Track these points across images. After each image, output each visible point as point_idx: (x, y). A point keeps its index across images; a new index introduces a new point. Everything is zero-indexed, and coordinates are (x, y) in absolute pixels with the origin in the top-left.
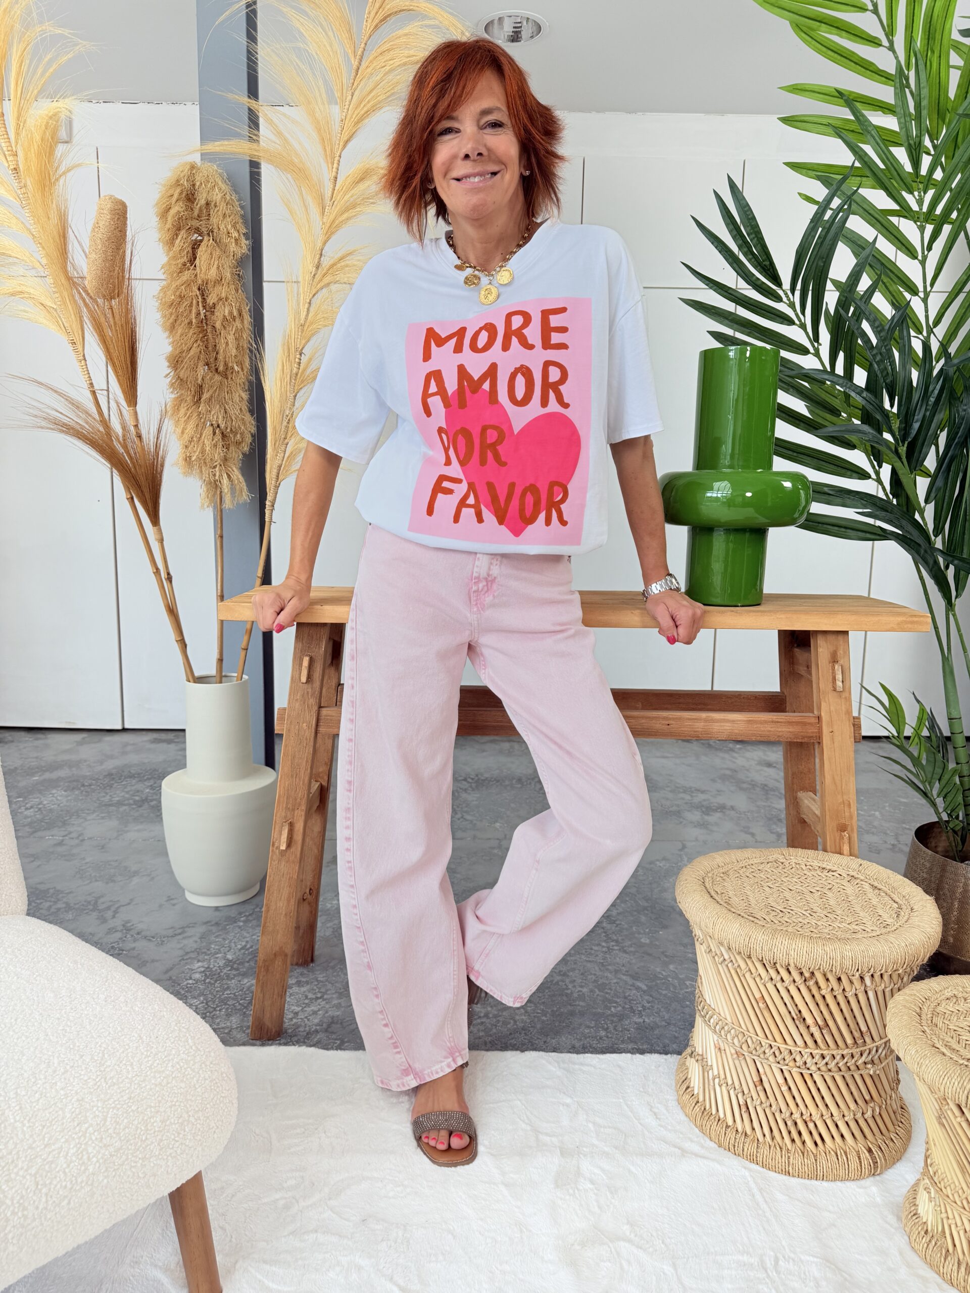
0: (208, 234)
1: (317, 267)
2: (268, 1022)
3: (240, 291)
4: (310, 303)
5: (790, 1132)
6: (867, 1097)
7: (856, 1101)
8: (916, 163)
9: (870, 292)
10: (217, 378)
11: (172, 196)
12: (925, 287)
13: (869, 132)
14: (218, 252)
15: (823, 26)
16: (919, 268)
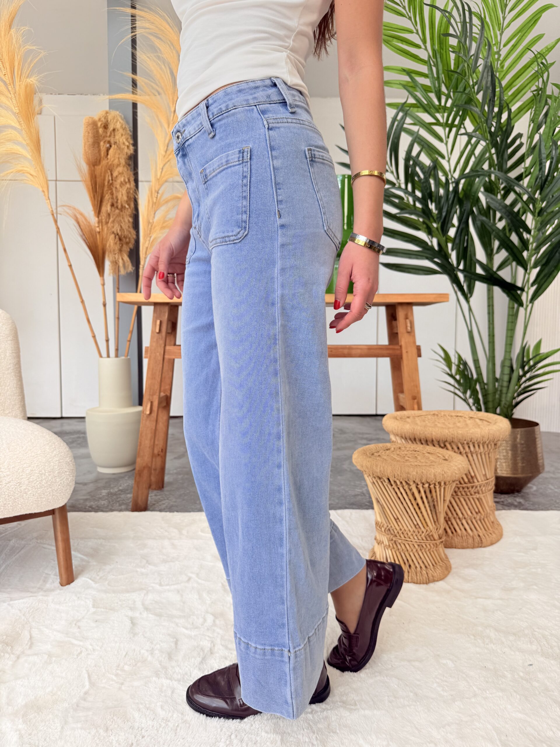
0: (114, 144)
1: (166, 152)
2: (140, 502)
3: (128, 170)
4: (162, 169)
8: (439, 100)
9: (419, 155)
10: (117, 211)
12: (448, 156)
13: (417, 86)
14: (119, 152)
15: (395, 40)
16: (445, 146)
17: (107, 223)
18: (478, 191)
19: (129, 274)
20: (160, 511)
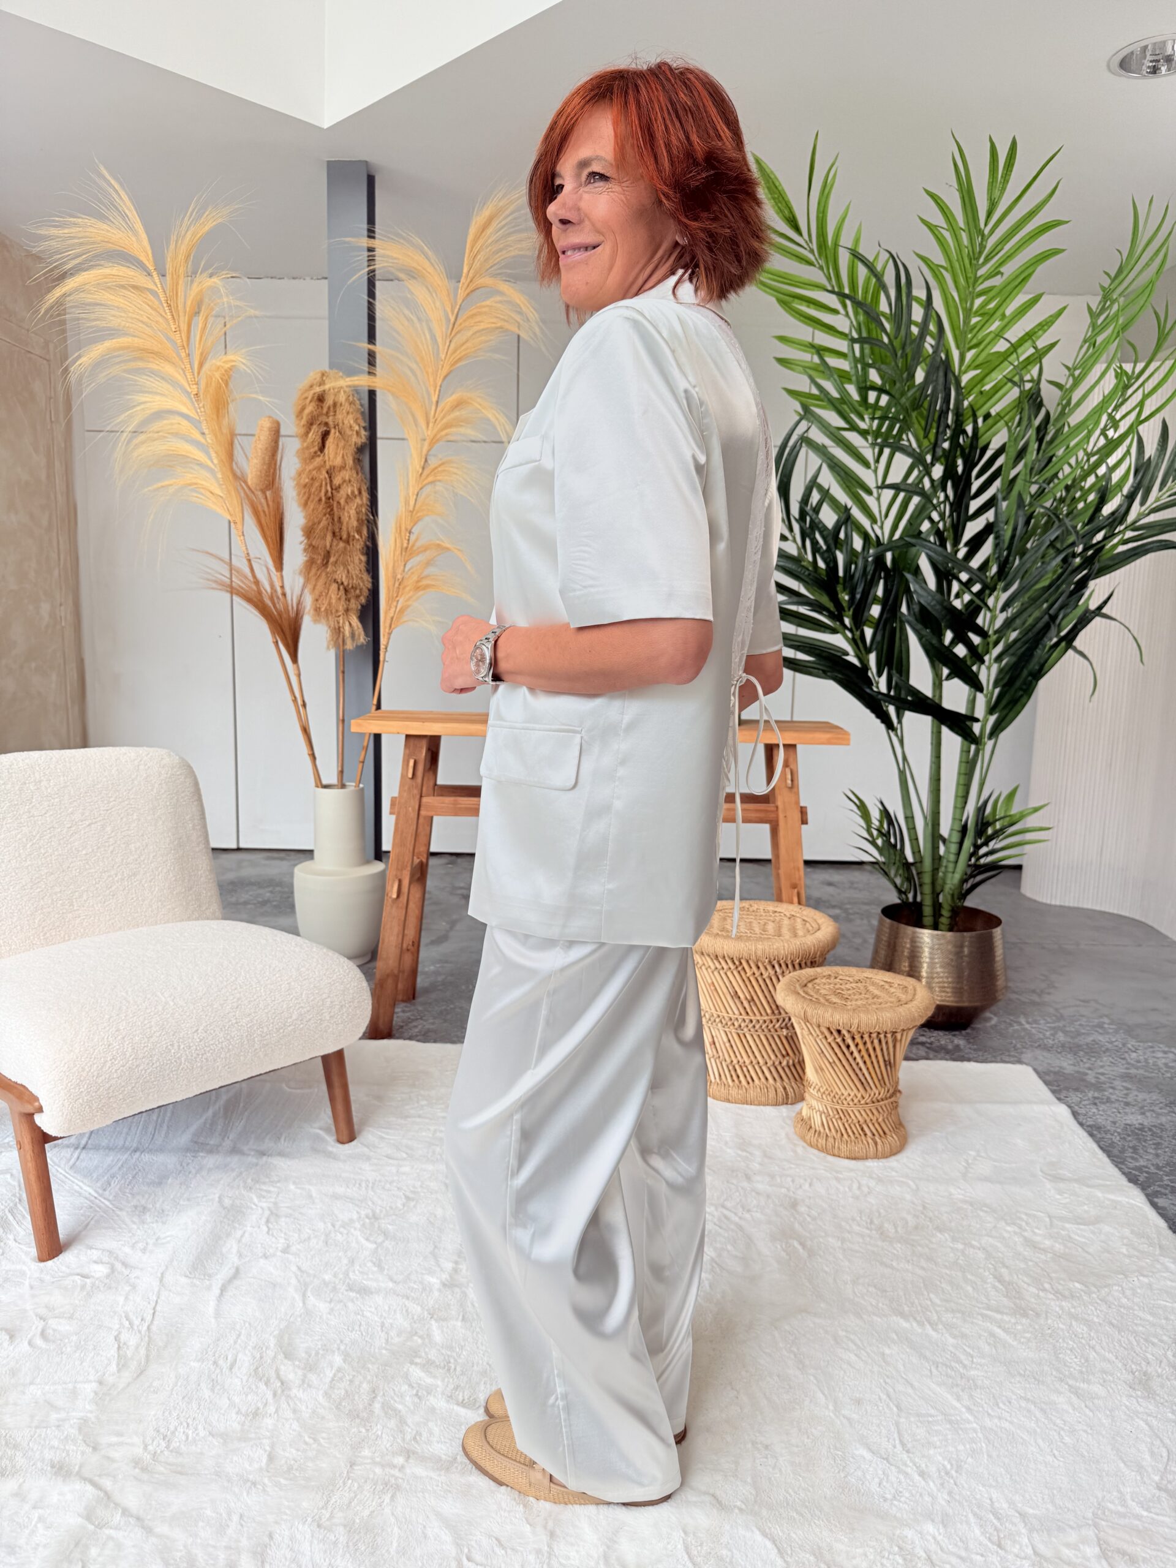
0: (335, 427)
1: (423, 468)
2: (382, 1026)
3: (360, 474)
4: (417, 495)
5: (732, 1076)
6: (784, 1052)
7: (776, 1056)
8: (864, 395)
9: (819, 504)
10: (342, 545)
11: (306, 398)
12: (877, 490)
13: (829, 372)
14: (343, 442)
15: (796, 300)
16: (873, 475)
17: (325, 564)
18: (918, 556)
19: (359, 648)
20: (410, 1038)
